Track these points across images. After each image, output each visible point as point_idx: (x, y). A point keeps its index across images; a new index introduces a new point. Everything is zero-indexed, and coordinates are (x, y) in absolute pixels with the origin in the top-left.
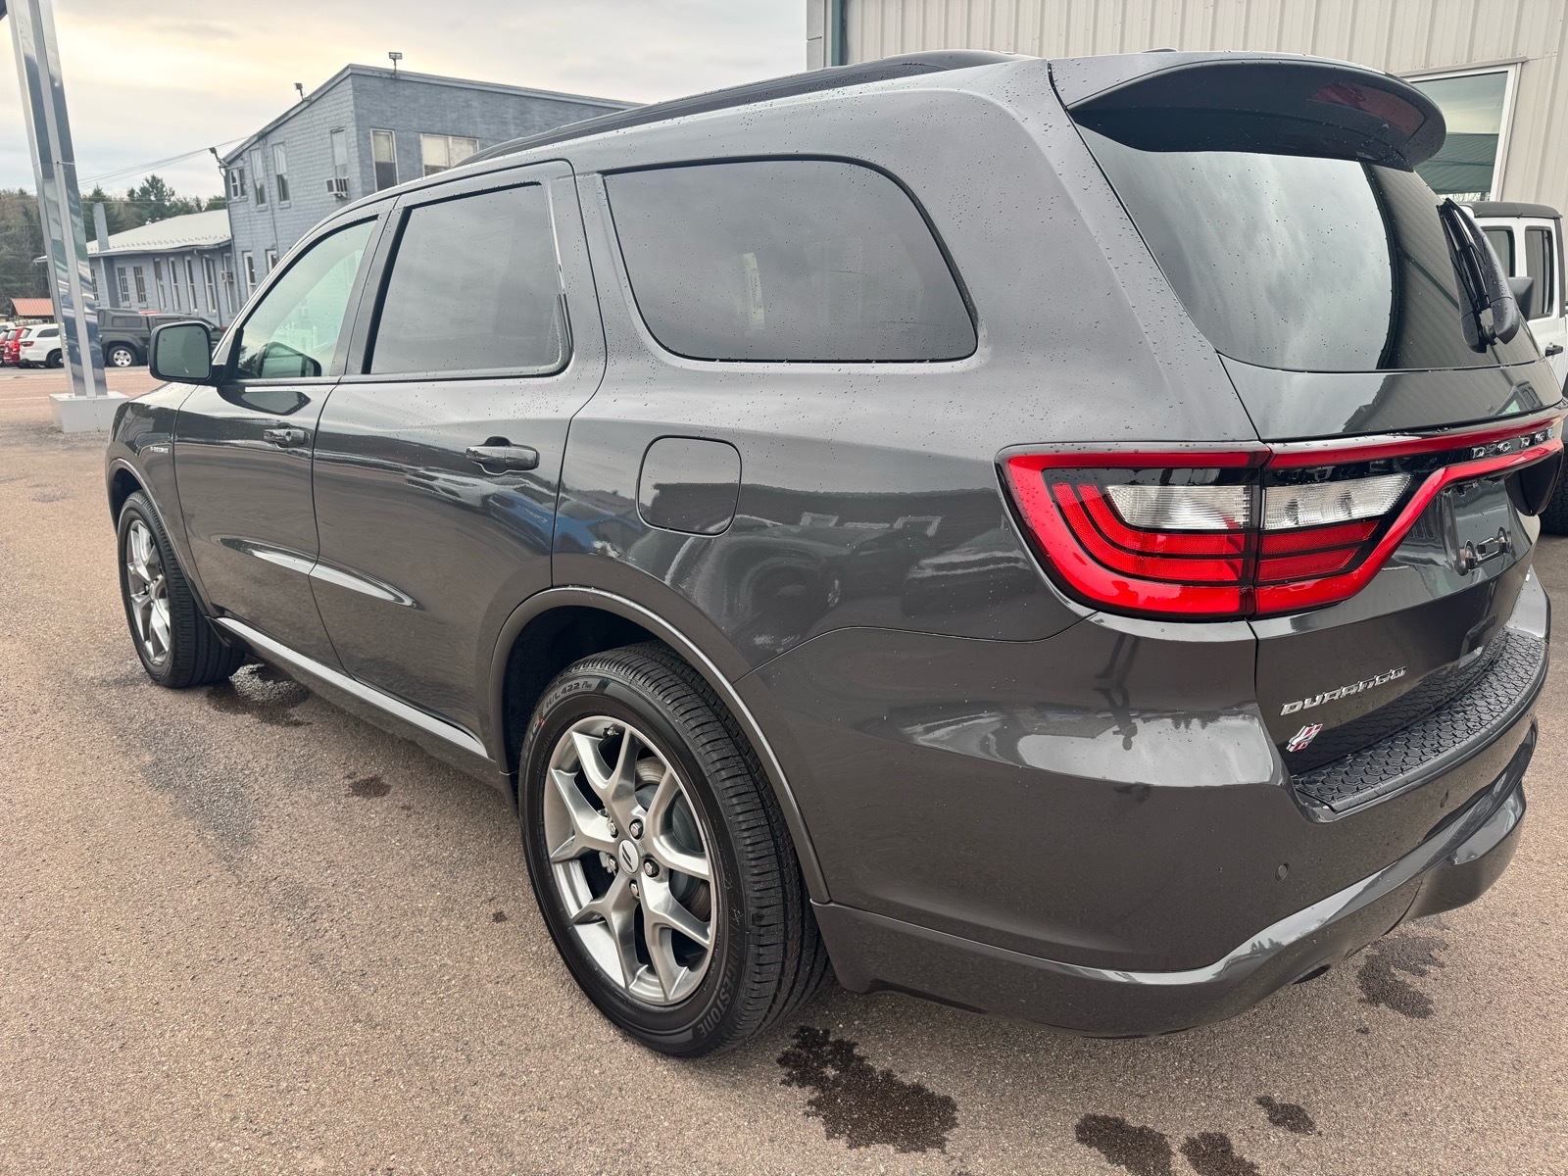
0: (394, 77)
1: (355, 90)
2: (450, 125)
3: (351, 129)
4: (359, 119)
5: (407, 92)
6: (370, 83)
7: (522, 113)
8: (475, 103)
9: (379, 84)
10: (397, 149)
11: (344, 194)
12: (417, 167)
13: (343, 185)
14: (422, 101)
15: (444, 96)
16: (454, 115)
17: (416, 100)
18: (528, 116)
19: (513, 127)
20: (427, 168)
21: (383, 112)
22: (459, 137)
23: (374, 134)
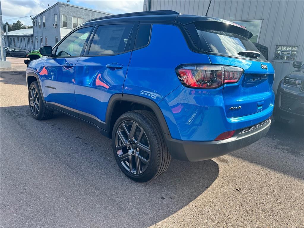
2: (78, 15)
5: (70, 8)
8: (83, 12)
13: (56, 25)
17: (72, 10)
18: (94, 15)
19: (91, 17)
20: (73, 23)
21: (65, 12)
22: (80, 18)
23: (63, 16)
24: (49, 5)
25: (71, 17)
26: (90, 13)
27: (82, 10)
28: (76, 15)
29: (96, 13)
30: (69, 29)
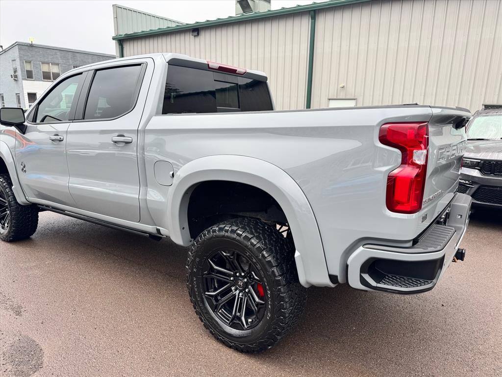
0: (32, 46)
1: (19, 49)
2: (50, 60)
3: (18, 60)
4: (20, 57)
5: (36, 50)
6: (24, 47)
8: (58, 54)
9: (27, 48)
10: (34, 66)
11: (16, 79)
12: (40, 71)
13: (16, 76)
15: (48, 51)
16: (51, 57)
17: (39, 52)
18: (75, 58)
19: (70, 60)
20: (43, 72)
21: (28, 56)
22: (53, 64)
23: (26, 62)
27: (56, 51)
28: (46, 60)
29: (78, 55)
30: (37, 80)
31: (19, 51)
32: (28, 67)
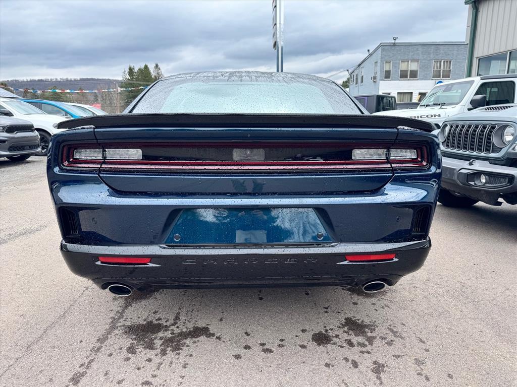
0: (394, 45)
1: (382, 50)
2: (410, 57)
3: (379, 61)
4: (382, 58)
5: (398, 49)
6: (386, 47)
7: (436, 50)
8: (420, 49)
9: (389, 47)
10: (393, 66)
11: (375, 80)
12: (398, 70)
13: (375, 78)
14: (402, 51)
15: (410, 48)
16: (412, 54)
17: (400, 50)
18: (438, 51)
19: (432, 55)
20: (401, 71)
21: (389, 55)
22: (413, 61)
23: (386, 62)
24: (369, 51)
25: (398, 61)
26: (432, 50)
27: (418, 47)
28: (406, 58)
29: (442, 47)
30: (393, 80)
31: (382, 52)
32: (387, 67)
